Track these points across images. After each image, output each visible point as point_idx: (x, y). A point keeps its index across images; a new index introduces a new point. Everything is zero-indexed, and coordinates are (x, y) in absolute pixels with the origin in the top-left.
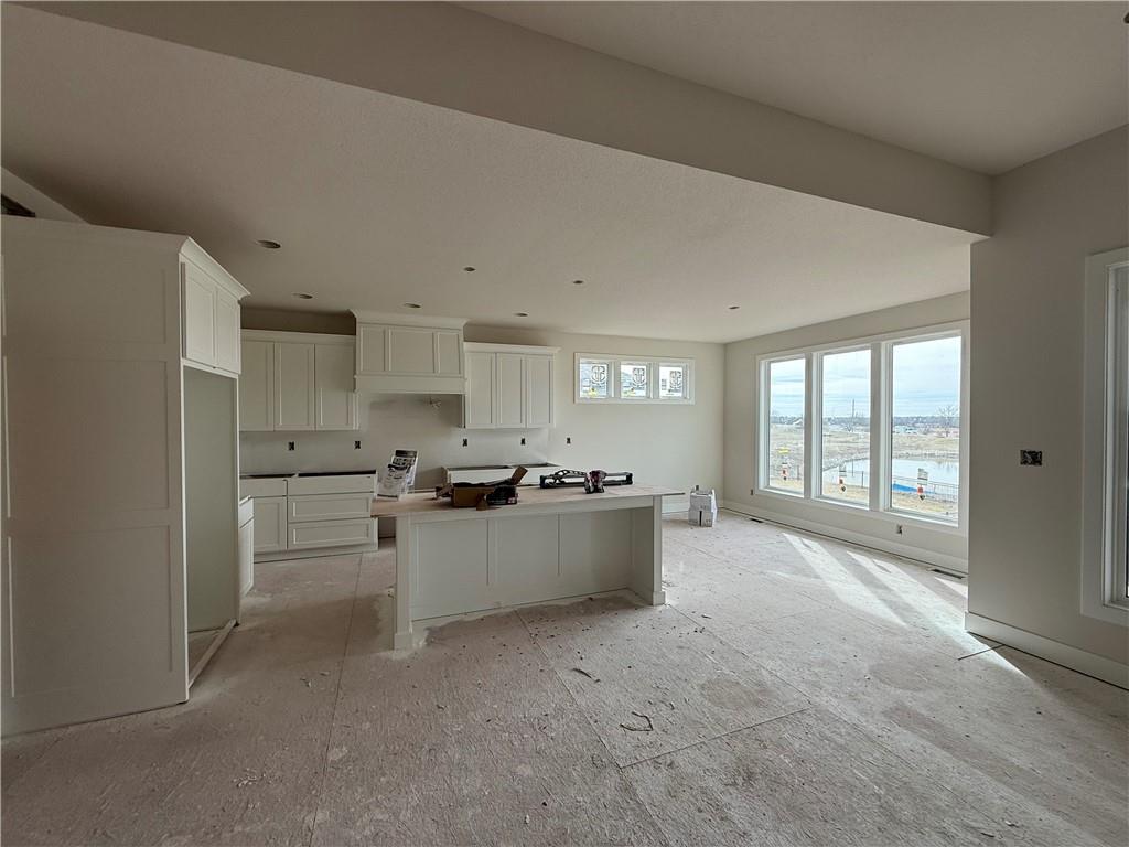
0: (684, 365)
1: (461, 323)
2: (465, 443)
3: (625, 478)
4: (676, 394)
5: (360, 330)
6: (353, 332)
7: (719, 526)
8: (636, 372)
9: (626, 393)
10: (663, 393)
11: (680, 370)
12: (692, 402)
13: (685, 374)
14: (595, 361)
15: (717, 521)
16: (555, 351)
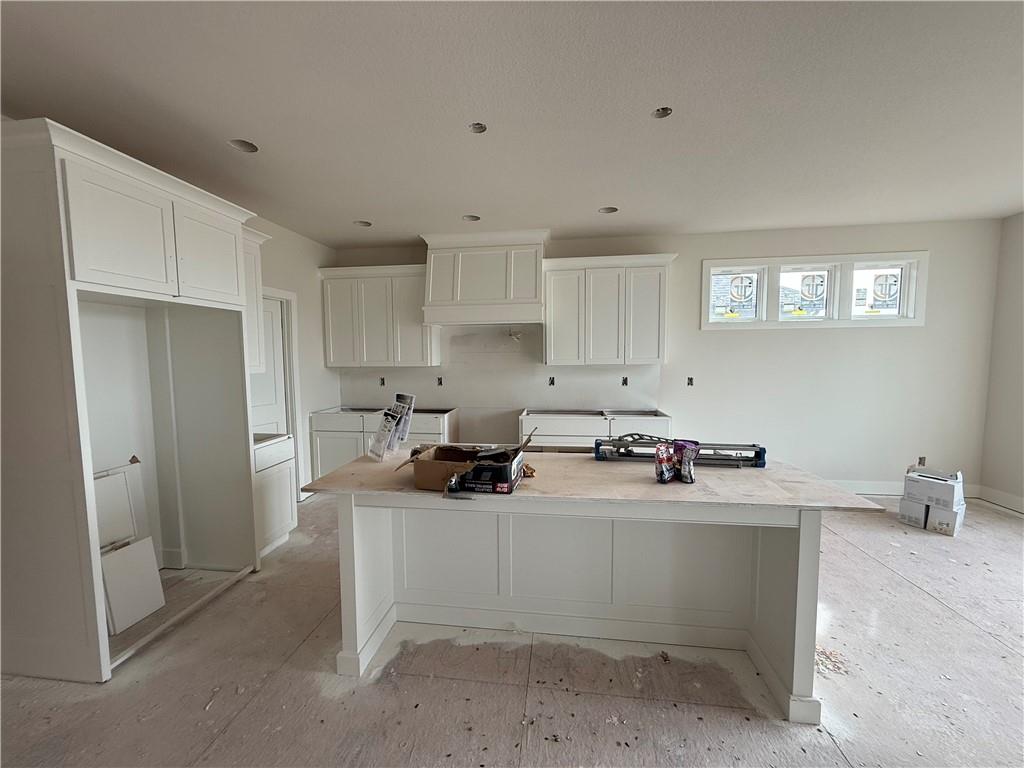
0: (903, 263)
1: (543, 236)
2: (552, 382)
3: (751, 454)
4: (884, 312)
5: (431, 257)
6: (423, 260)
7: (970, 536)
8: (807, 281)
9: (789, 313)
10: (858, 311)
11: (897, 271)
12: (920, 322)
13: (904, 279)
14: (735, 269)
15: (964, 525)
16: (668, 258)
